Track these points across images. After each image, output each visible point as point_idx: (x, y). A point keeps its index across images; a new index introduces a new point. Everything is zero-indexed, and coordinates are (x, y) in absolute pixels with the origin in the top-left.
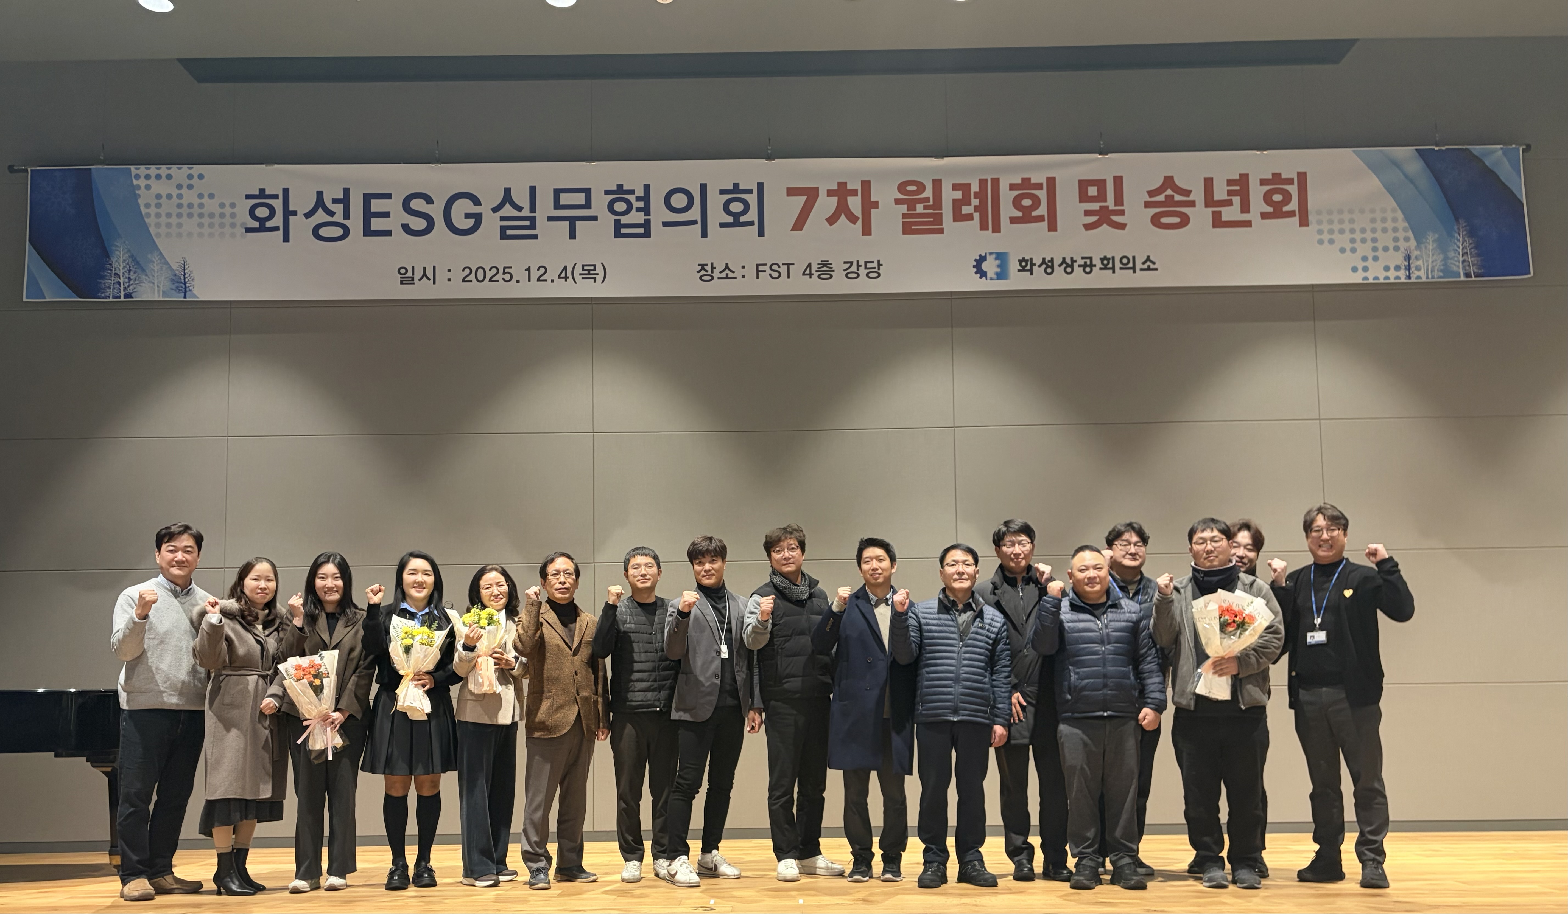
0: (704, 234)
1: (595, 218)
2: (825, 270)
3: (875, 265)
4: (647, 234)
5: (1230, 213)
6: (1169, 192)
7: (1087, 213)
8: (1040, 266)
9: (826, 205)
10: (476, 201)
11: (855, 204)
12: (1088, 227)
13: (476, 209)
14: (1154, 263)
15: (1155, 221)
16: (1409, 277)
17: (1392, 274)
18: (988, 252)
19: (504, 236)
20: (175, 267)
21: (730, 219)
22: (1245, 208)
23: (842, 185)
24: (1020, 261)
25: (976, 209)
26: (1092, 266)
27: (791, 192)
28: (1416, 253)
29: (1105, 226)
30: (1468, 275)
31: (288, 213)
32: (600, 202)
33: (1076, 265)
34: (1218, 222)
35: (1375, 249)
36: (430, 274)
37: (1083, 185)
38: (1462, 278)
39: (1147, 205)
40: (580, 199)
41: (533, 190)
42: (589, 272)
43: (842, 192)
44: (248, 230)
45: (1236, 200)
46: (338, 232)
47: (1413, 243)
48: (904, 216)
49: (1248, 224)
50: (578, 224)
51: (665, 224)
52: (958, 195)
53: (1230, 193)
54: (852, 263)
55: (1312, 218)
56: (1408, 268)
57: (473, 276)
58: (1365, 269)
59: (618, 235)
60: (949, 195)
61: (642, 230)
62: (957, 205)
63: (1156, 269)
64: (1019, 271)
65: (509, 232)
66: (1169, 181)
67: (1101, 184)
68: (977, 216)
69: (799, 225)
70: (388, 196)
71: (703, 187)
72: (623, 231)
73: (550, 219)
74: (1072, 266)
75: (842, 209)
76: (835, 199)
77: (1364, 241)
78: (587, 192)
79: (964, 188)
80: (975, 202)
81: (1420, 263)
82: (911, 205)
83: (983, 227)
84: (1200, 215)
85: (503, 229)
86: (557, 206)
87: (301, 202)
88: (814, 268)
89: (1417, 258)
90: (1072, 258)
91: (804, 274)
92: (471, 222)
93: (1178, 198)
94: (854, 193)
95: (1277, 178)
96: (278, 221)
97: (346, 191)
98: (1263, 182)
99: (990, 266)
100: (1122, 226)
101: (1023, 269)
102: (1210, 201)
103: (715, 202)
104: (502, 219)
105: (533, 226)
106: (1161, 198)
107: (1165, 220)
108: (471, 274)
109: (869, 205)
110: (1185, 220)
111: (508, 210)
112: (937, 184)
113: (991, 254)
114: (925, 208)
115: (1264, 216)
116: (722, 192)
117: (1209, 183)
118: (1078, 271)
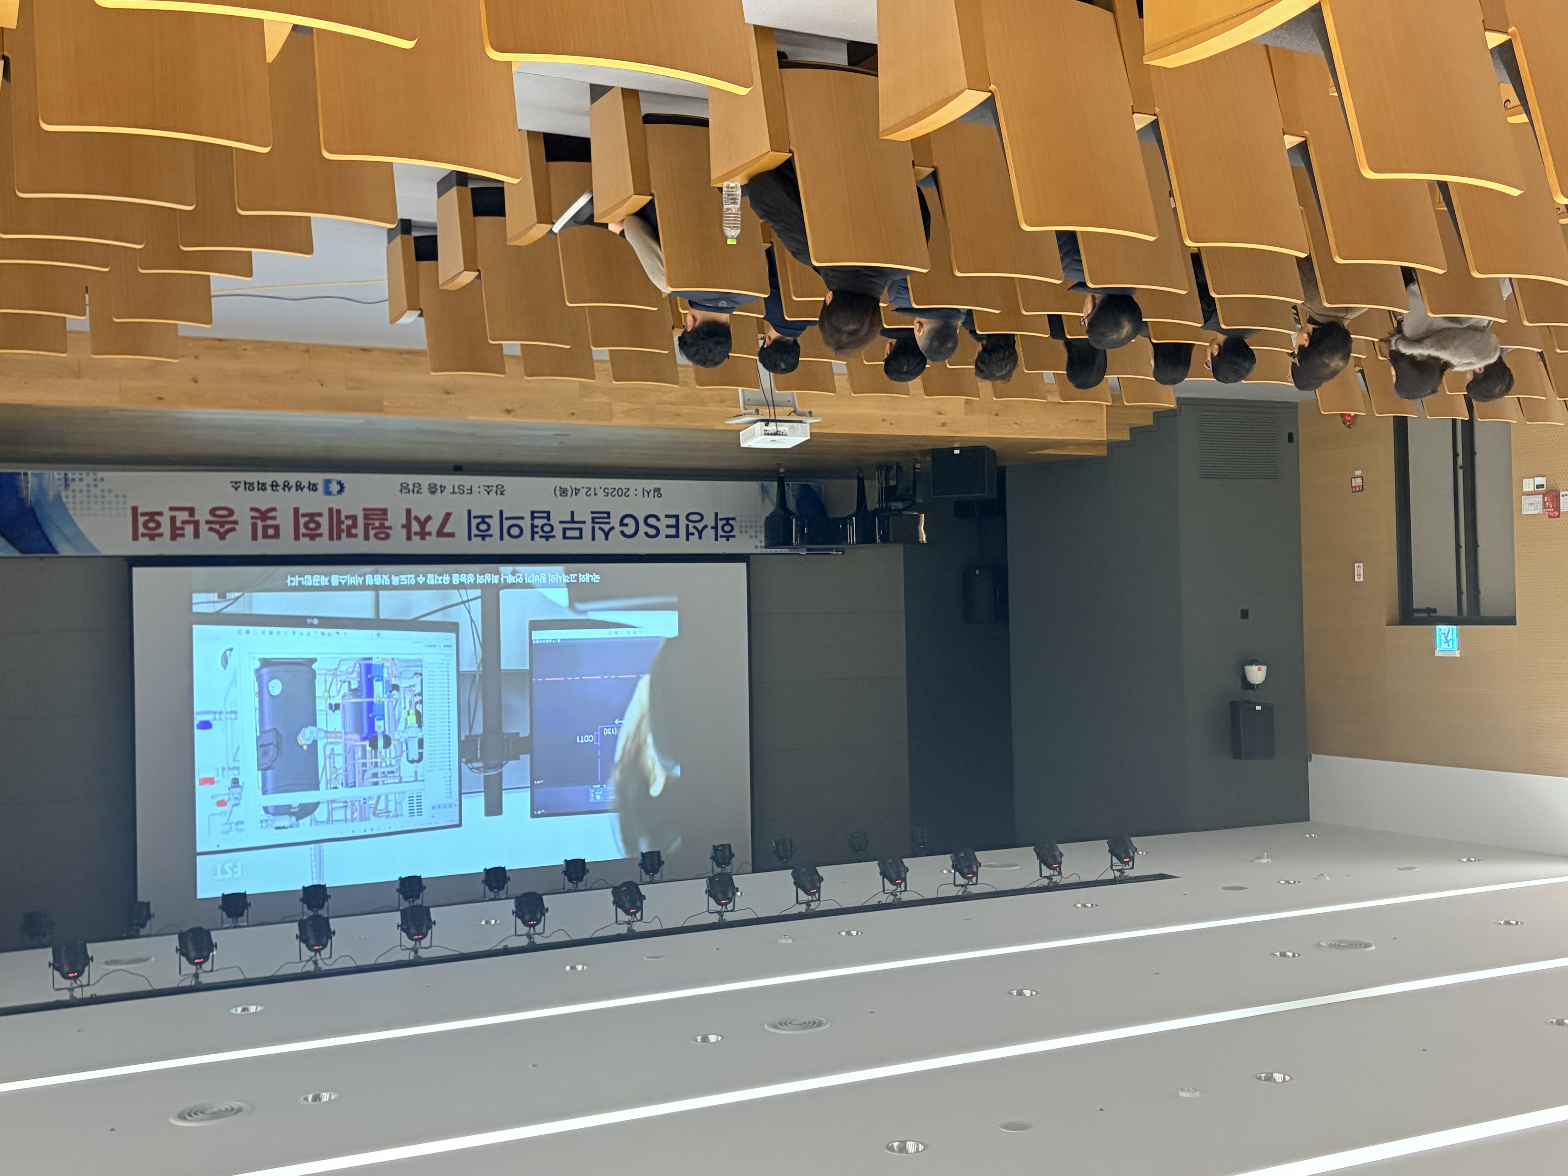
0: (501, 512)
1: (561, 522)
2: (433, 489)
3: (403, 491)
4: (533, 513)
5: (184, 516)
6: (222, 530)
7: (274, 518)
8: (304, 487)
9: (433, 527)
10: (622, 533)
11: (415, 527)
12: (274, 509)
13: (624, 529)
14: (232, 486)
15: (231, 512)
16: (66, 474)
17: (77, 476)
18: (336, 496)
19: (608, 513)
20: (767, 500)
21: (487, 520)
22: (173, 519)
23: (423, 538)
24: (316, 489)
25: (343, 522)
26: (272, 486)
27: (452, 535)
28: (62, 488)
29: (263, 509)
30: (26, 474)
31: (715, 528)
32: (558, 532)
33: (282, 486)
34: (191, 511)
35: (89, 491)
36: (646, 494)
37: (277, 535)
38: (29, 473)
39: (236, 522)
40: (569, 533)
41: (593, 539)
42: (564, 492)
43: (423, 534)
44: (734, 519)
45: (179, 524)
46: (692, 517)
47: (63, 494)
48: (386, 519)
49: (172, 509)
50: (569, 519)
51: (522, 518)
52: (354, 531)
53: (183, 529)
54: (418, 492)
55: (129, 512)
56: (66, 480)
57: (624, 491)
58: (95, 480)
59: (548, 513)
60: (360, 530)
61: (536, 515)
62: (355, 525)
64: (316, 484)
65: (605, 515)
66: (222, 536)
67: (265, 536)
68: (343, 518)
69: (448, 516)
70: (667, 536)
71: (502, 538)
72: (545, 515)
73: (584, 522)
74: (285, 486)
75: (423, 524)
76: (427, 530)
77: (96, 496)
78: (565, 537)
79: (350, 535)
80: (344, 527)
81: (58, 483)
82: (382, 526)
83: (339, 512)
84: (203, 515)
85: (609, 517)
86: (581, 530)
87: (709, 533)
88: (439, 490)
89: (60, 485)
90: (284, 490)
91: (445, 487)
92: (625, 521)
93: (217, 527)
94: (416, 534)
95: (152, 537)
96: (720, 523)
97: (688, 539)
98: (161, 535)
99: (335, 488)
100: (252, 509)
101: (314, 485)
102: (196, 524)
103: (495, 530)
104: (609, 523)
105: (593, 518)
106: (227, 527)
107: (225, 513)
108: (625, 493)
109: (407, 526)
110: (212, 512)
111: (606, 527)
112: (367, 538)
113: (334, 495)
114: (373, 524)
115: (160, 514)
116: (491, 536)
117: (197, 535)
118: (281, 483)
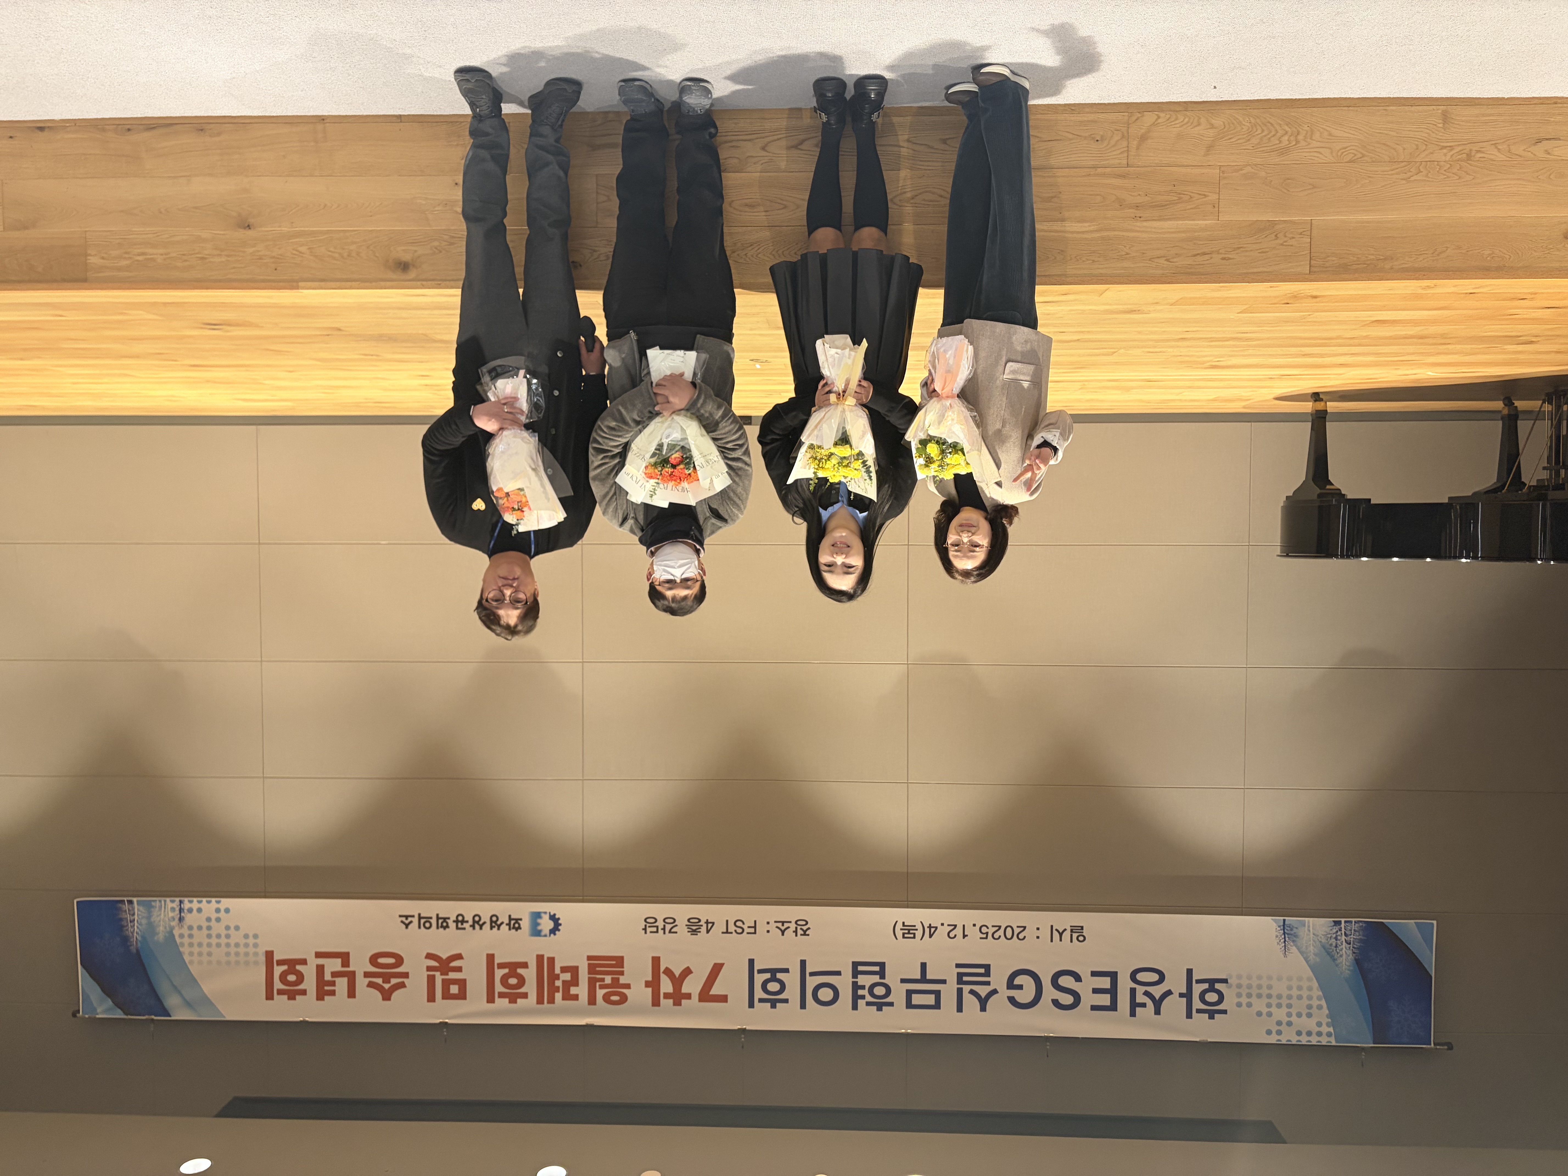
0: (803, 963)
1: (903, 981)
2: (694, 927)
3: (649, 930)
4: (855, 965)
5: (334, 965)
6: (387, 986)
7: (459, 969)
8: (502, 923)
9: (693, 986)
10: (1012, 1000)
11: (666, 986)
12: (459, 957)
13: (1013, 993)
14: (402, 922)
15: (399, 960)
16: (181, 902)
17: (195, 905)
18: (547, 938)
19: (987, 967)
20: (1294, 949)
21: (779, 976)
22: (320, 969)
23: (677, 1003)
24: (519, 928)
25: (557, 977)
26: (457, 921)
27: (724, 999)
28: (174, 923)
29: (444, 956)
30: (130, 902)
31: (1188, 995)
32: (898, 995)
33: (471, 923)
34: (345, 957)
35: (209, 928)
36: (1056, 935)
37: (462, 995)
38: (135, 900)
39: (406, 975)
40: (916, 999)
41: (960, 1009)
42: (909, 931)
43: (678, 997)
44: (1225, 981)
45: (328, 977)
46: (1141, 977)
47: (176, 932)
48: (622, 973)
49: (319, 955)
50: (918, 976)
51: (838, 973)
52: (573, 990)
53: (333, 984)
54: (670, 932)
55: (262, 959)
56: (181, 910)
57: (1017, 931)
58: (218, 910)
59: (882, 965)
60: (582, 990)
61: (860, 968)
62: (575, 982)
63: (400, 916)
64: (521, 919)
65: (982, 971)
66: (387, 996)
67: (447, 996)
68: (557, 971)
69: (717, 968)
70: (1094, 1008)
71: (803, 1006)
72: (877, 969)
73: (944, 982)
74: (474, 921)
75: (678, 981)
76: (685, 989)
77: (219, 936)
78: (909, 1005)
79: (567, 996)
80: (558, 983)
81: (171, 914)
82: (615, 983)
83: (552, 960)
84: (360, 965)
85: (987, 974)
86: (937, 994)
87: (1174, 1006)
88: (704, 929)
89: (173, 919)
90: (474, 928)
91: (713, 923)
92: (1018, 981)
93: (379, 981)
94: (667, 996)
95: (292, 996)
96: (1197, 989)
97: (1133, 1014)
98: (304, 992)
99: (546, 924)
100: (429, 956)
101: (517, 920)
102: (351, 977)
103: (792, 992)
104: (988, 983)
105: (960, 976)
106: (394, 981)
107: (391, 961)
108: (1018, 933)
109: (654, 984)
110: (374, 959)
111: (983, 991)
112: (592, 1001)
113: (545, 936)
114: (603, 980)
115: (304, 962)
116: (786, 1001)
117: (352, 994)
118: (469, 918)
